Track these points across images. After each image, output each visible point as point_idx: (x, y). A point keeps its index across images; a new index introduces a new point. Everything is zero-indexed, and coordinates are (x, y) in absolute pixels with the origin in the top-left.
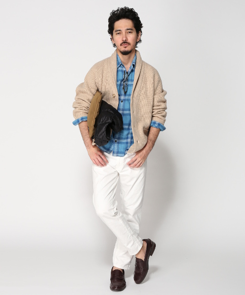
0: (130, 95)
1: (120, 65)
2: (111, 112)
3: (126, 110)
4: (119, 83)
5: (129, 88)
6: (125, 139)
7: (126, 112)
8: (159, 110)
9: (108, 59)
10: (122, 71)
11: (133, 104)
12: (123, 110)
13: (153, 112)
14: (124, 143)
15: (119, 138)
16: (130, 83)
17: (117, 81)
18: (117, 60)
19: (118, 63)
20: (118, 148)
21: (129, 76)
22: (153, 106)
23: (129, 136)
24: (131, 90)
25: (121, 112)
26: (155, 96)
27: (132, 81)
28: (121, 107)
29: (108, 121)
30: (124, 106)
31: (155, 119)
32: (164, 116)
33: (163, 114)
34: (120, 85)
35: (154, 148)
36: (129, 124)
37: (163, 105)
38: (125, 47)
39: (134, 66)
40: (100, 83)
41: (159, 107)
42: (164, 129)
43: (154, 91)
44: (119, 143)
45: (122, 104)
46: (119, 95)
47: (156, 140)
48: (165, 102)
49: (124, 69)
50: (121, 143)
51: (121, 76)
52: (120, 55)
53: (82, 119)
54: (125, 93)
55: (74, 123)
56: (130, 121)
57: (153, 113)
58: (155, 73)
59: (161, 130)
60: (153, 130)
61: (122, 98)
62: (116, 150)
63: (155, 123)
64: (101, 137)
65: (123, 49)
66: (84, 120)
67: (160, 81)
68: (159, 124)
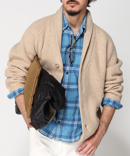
0: (78, 66)
1: (67, 27)
2: (52, 85)
3: (72, 84)
4: (64, 49)
5: (77, 56)
6: (70, 120)
7: (72, 87)
8: (113, 85)
9: (51, 17)
10: (69, 35)
11: (81, 79)
12: (69, 84)
13: (105, 88)
14: (68, 125)
15: (63, 119)
16: (78, 50)
17: (62, 47)
18: (63, 20)
19: (64, 25)
20: (61, 131)
21: (76, 41)
22: (105, 81)
23: (76, 117)
24: (79, 60)
25: (65, 86)
26: (108, 69)
27: (81, 48)
28: (66, 80)
29: (47, 98)
30: (69, 79)
31: (108, 96)
32: (120, 92)
33: (119, 89)
34: (66, 52)
35: (107, 131)
36: (77, 102)
37: (118, 79)
38: (73, 7)
39: (84, 29)
40: (40, 48)
41: (114, 82)
42: (121, 106)
43: (107, 62)
44: (63, 125)
45: (67, 77)
46: (64, 65)
47: (110, 122)
48: (120, 74)
49: (71, 33)
50: (66, 125)
51: (67, 42)
52: (67, 15)
53: (20, 91)
54: (72, 62)
55: (10, 97)
56: (78, 97)
57: (106, 90)
58: (109, 39)
59: (116, 109)
60: (107, 110)
61: (68, 68)
62: (58, 133)
63: (109, 101)
64: (38, 118)
65: (69, 8)
66: (22, 92)
67: (114, 49)
68: (114, 103)
